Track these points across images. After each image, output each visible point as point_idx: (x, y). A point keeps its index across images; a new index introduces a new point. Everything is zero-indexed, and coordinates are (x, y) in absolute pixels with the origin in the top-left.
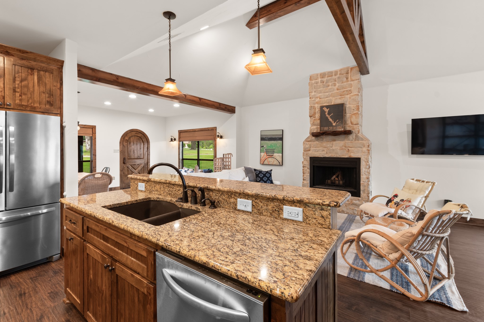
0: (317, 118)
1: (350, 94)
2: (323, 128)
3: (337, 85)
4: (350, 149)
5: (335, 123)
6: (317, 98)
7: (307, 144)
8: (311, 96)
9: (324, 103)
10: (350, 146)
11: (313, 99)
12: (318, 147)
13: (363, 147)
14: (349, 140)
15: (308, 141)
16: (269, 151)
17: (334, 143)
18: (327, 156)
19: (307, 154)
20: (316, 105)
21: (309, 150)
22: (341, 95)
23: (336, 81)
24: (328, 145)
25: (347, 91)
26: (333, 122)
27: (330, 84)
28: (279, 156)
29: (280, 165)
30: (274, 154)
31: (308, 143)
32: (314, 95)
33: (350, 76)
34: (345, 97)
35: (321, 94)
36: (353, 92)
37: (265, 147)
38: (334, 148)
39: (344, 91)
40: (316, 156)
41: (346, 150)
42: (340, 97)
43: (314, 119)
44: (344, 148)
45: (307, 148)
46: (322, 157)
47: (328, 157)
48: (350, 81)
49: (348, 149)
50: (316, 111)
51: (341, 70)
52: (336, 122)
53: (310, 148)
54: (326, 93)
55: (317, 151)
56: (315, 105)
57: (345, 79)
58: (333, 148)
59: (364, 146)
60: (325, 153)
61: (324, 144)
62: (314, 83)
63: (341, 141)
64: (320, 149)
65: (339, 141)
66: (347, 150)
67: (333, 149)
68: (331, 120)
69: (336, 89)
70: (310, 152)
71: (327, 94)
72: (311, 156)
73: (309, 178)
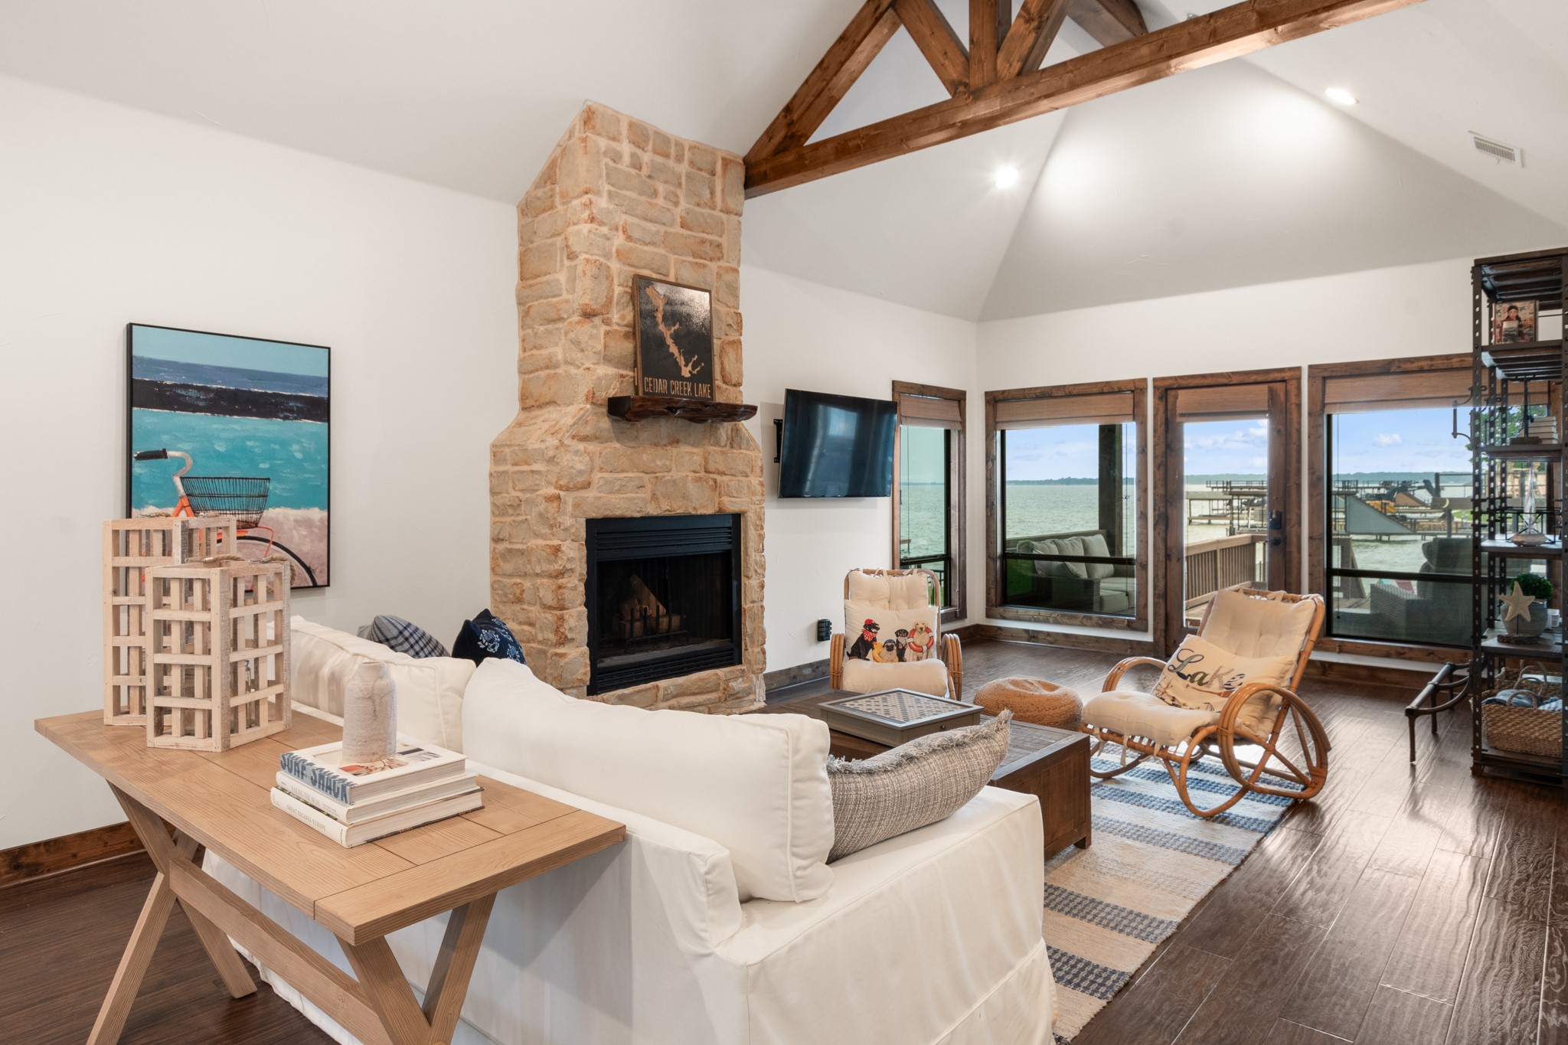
0: (616, 327)
1: (719, 259)
2: (652, 381)
3: (683, 204)
4: (719, 478)
5: (689, 368)
6: (617, 229)
7: (576, 453)
8: (595, 211)
9: (644, 268)
10: (721, 469)
11: (605, 230)
12: (622, 472)
13: (748, 471)
14: (717, 443)
15: (584, 439)
16: (224, 487)
17: (674, 451)
18: (652, 510)
19: (576, 506)
20: (615, 266)
21: (587, 485)
22: (694, 255)
23: (680, 185)
24: (659, 463)
25: (711, 243)
26: (683, 363)
27: (661, 188)
28: (308, 523)
29: (315, 586)
30: (261, 510)
31: (581, 446)
32: (608, 212)
33: (723, 190)
34: (705, 266)
35: (631, 219)
36: (725, 256)
37: (181, 462)
38: (675, 474)
39: (703, 242)
40: (618, 513)
41: (707, 482)
42: (690, 259)
43: (608, 328)
44: (702, 474)
45: (580, 472)
46: (638, 515)
47: (655, 513)
48: (721, 211)
49: (715, 481)
50: (613, 290)
51: (692, 148)
52: (690, 364)
53: (592, 470)
54: (651, 221)
55: (619, 491)
56: (609, 264)
57: (707, 194)
58: (675, 477)
59: (752, 471)
60: (648, 496)
61: (645, 457)
62: (603, 149)
63: (693, 445)
64: (631, 479)
65: (689, 444)
66: (711, 483)
67: (674, 481)
68: (674, 349)
69: (679, 220)
70: (590, 494)
71: (653, 227)
72: (593, 515)
73: (586, 629)
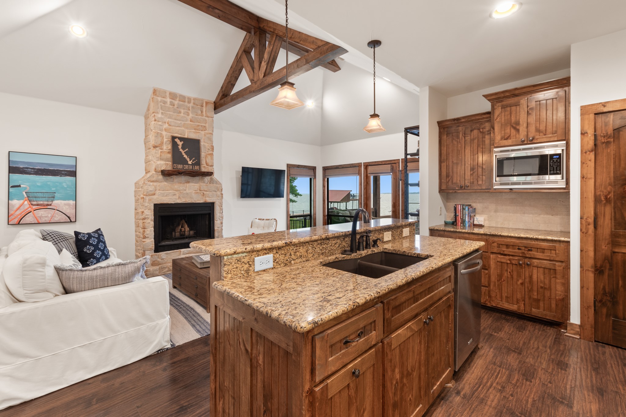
0: (165, 150)
1: (205, 130)
2: (177, 165)
3: (191, 115)
4: (205, 192)
5: (191, 161)
6: (165, 123)
7: (150, 185)
8: (156, 118)
9: (176, 133)
10: (206, 190)
11: (160, 123)
12: (167, 191)
13: (217, 191)
14: (204, 182)
15: (153, 181)
16: (40, 195)
17: (188, 185)
18: (179, 201)
19: (150, 200)
20: (164, 133)
21: (154, 194)
22: (195, 129)
23: (189, 110)
24: (181, 188)
25: (202, 126)
26: (189, 160)
27: (182, 111)
28: (69, 205)
29: (71, 221)
30: (52, 201)
31: (152, 184)
32: (161, 118)
33: (206, 111)
34: (199, 132)
35: (170, 120)
36: (207, 130)
37: (25, 188)
38: (188, 191)
39: (198, 126)
40: (165, 202)
41: (200, 194)
42: (194, 131)
43: (162, 151)
44: (199, 191)
45: (151, 191)
46: (173, 203)
47: (180, 202)
48: (205, 117)
49: (204, 193)
50: (164, 140)
51: (194, 99)
52: (192, 161)
53: (156, 190)
54: (178, 120)
55: (166, 196)
56: (162, 132)
57: (200, 112)
58: (187, 192)
59: (218, 190)
60: (177, 197)
61: (176, 187)
62: (160, 100)
63: (195, 183)
64: (170, 193)
65: (193, 183)
66: (202, 194)
67: (187, 193)
68: (185, 156)
69: (189, 120)
70: (155, 197)
71: (179, 122)
72: (156, 203)
73: (153, 234)
